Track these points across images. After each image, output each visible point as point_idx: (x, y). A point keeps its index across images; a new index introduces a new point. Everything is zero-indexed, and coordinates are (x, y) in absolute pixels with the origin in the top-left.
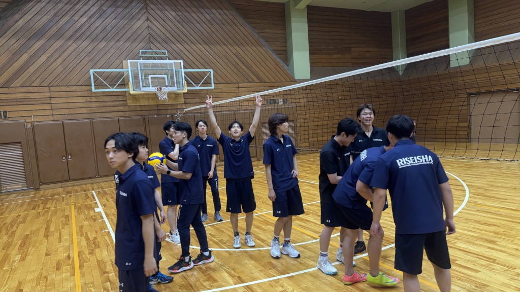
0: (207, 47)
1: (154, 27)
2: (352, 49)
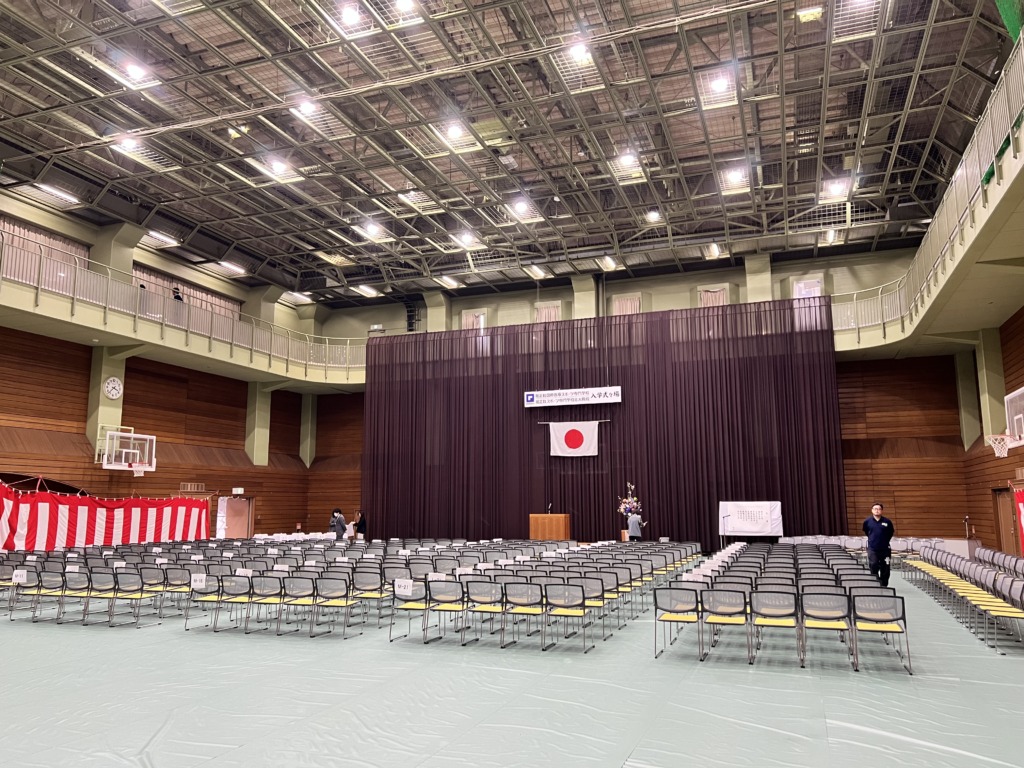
2: (868, 414)
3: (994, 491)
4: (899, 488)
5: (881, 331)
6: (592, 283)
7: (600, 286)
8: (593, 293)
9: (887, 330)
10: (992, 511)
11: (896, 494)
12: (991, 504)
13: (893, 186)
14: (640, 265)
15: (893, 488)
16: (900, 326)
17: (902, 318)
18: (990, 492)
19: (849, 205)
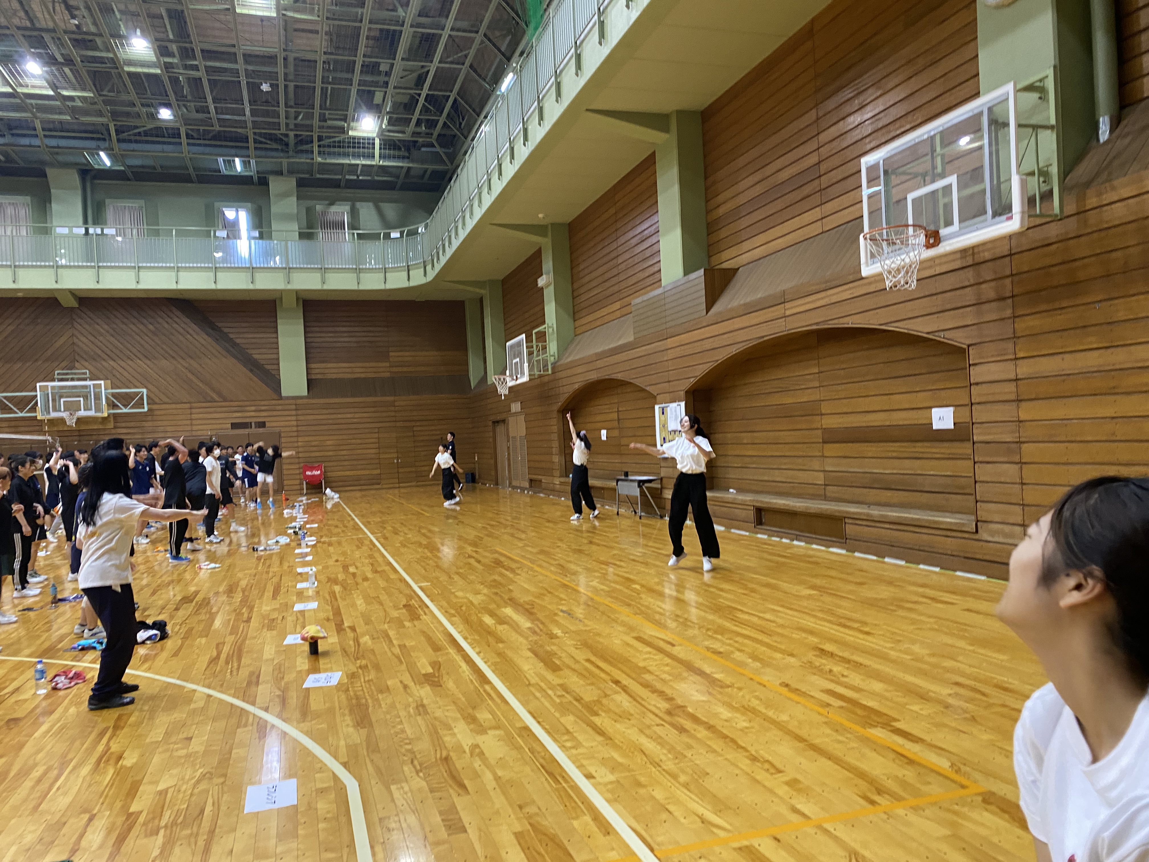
0: (148, 362)
1: (80, 344)
2: (391, 354)
3: (494, 422)
4: (418, 424)
5: (406, 273)
6: (75, 178)
7: (88, 185)
8: (79, 192)
9: (411, 272)
10: (491, 440)
11: (415, 429)
12: (491, 434)
13: (418, 130)
14: (143, 167)
15: (413, 424)
16: (422, 270)
17: (424, 262)
18: (490, 423)
19: (377, 142)
